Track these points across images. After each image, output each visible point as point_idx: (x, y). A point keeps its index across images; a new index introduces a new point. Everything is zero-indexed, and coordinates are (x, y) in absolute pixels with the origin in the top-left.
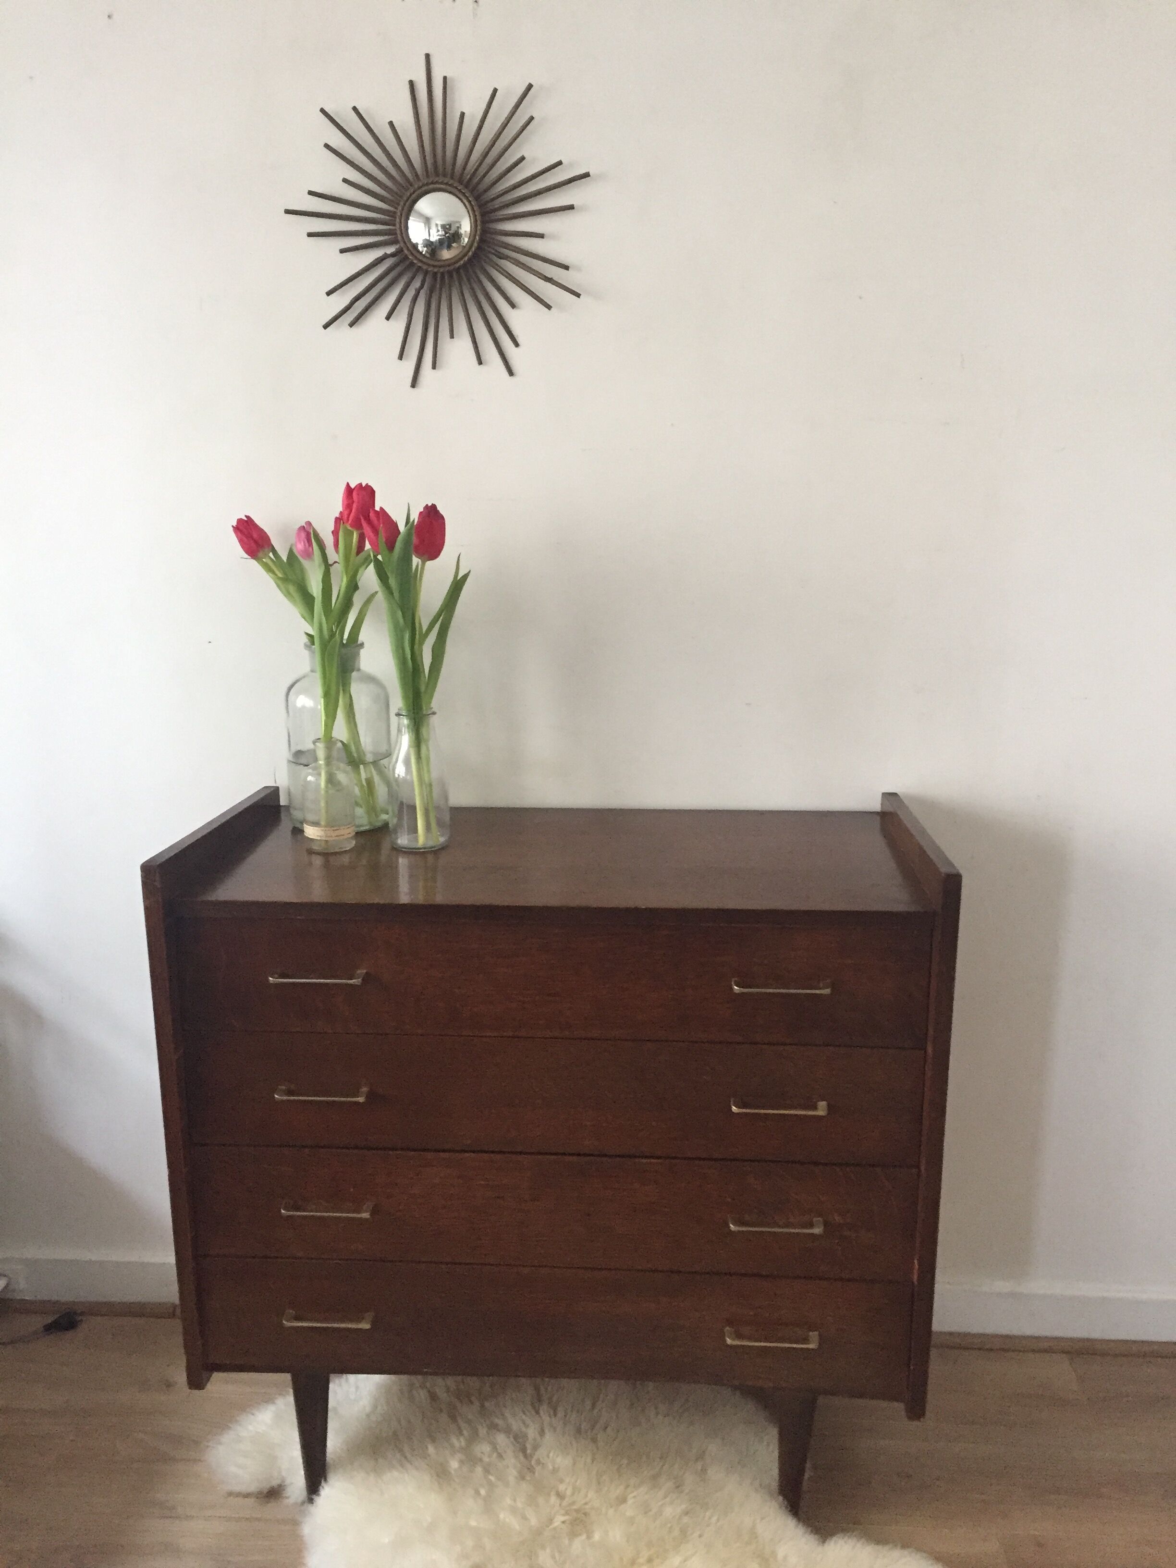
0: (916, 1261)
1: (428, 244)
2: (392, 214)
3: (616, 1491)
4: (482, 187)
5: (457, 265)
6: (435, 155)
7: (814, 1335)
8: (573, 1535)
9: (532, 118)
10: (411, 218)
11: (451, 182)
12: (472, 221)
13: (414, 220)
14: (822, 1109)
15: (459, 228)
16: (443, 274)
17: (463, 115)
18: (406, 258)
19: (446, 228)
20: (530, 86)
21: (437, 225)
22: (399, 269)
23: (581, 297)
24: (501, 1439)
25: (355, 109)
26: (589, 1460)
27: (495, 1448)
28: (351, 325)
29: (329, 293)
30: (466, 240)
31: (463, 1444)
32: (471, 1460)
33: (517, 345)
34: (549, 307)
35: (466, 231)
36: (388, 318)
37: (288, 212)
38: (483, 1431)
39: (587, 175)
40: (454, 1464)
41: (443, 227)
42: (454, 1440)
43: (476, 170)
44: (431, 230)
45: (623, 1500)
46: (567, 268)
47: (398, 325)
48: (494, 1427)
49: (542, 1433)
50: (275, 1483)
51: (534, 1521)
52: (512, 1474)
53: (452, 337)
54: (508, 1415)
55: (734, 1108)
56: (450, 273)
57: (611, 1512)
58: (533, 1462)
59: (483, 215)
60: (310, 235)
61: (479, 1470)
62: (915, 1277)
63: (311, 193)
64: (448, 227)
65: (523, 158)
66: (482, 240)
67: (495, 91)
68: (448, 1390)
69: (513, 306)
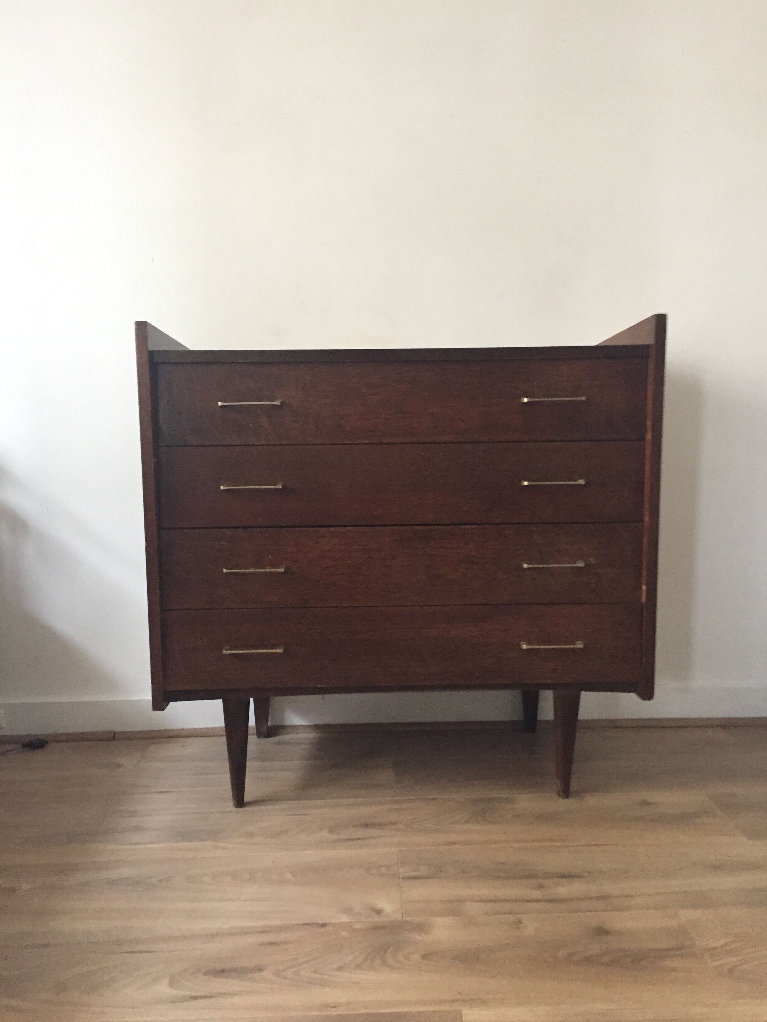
7: (580, 641)
14: (581, 482)
55: (525, 483)
62: (644, 600)
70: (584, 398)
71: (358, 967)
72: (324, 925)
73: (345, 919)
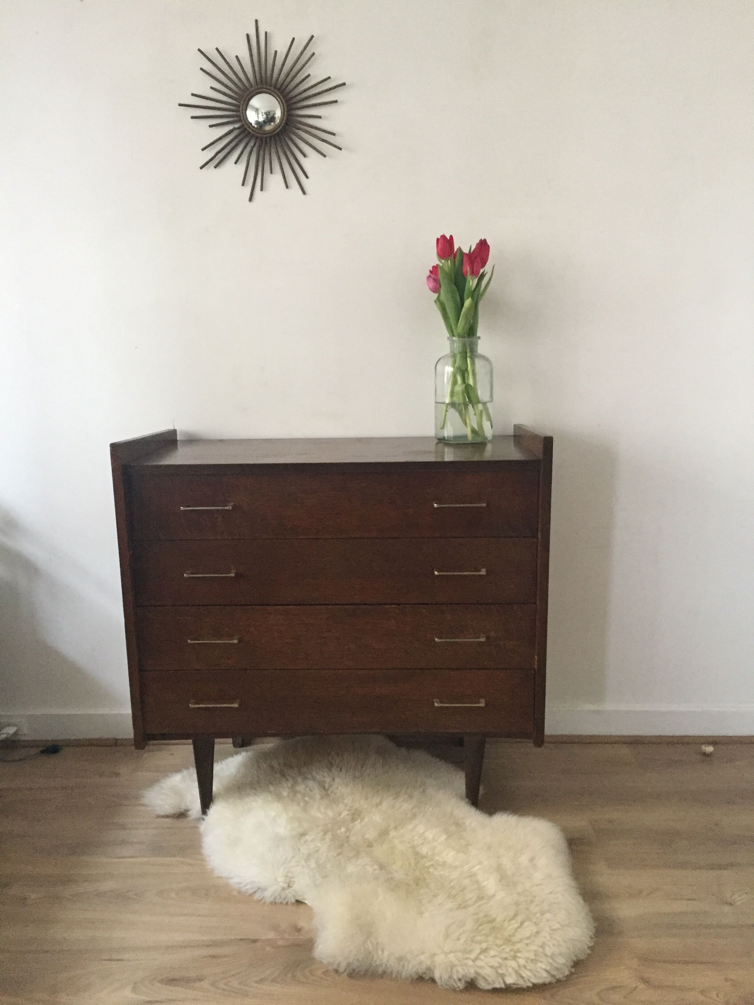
0: (536, 657)
1: (258, 123)
2: (238, 106)
3: (377, 800)
4: (287, 90)
5: (274, 133)
6: (261, 73)
7: (483, 701)
8: (353, 820)
9: (314, 54)
10: (248, 109)
11: (270, 88)
12: (282, 108)
13: (250, 111)
14: (483, 572)
15: (274, 114)
16: (266, 138)
17: (276, 52)
18: (246, 129)
19: (267, 114)
20: (312, 37)
21: (262, 112)
22: (242, 136)
23: (342, 150)
24: (311, 783)
25: (217, 49)
26: (361, 788)
27: (307, 786)
28: (215, 167)
29: (203, 149)
30: (278, 121)
31: (290, 785)
32: (294, 792)
33: (307, 177)
34: (325, 156)
35: (278, 116)
36: (236, 163)
37: (180, 105)
38: (299, 780)
39: (344, 84)
40: (285, 794)
41: (266, 113)
42: (284, 784)
43: (284, 81)
44: (259, 115)
45: (380, 803)
46: (334, 134)
47: (242, 167)
48: (305, 778)
49: (334, 779)
50: (183, 807)
51: (330, 814)
52: (318, 797)
53: (271, 172)
54: (314, 773)
55: (436, 573)
56: (270, 138)
57: (373, 810)
58: (329, 792)
59: (287, 106)
60: (192, 117)
61: (299, 796)
62: (536, 666)
63: (193, 95)
64: (268, 113)
65: (309, 75)
66: (287, 119)
67: (294, 39)
68: (279, 764)
69: (305, 156)
70: (485, 505)
71: (274, 981)
72: (254, 941)
73: (272, 935)
